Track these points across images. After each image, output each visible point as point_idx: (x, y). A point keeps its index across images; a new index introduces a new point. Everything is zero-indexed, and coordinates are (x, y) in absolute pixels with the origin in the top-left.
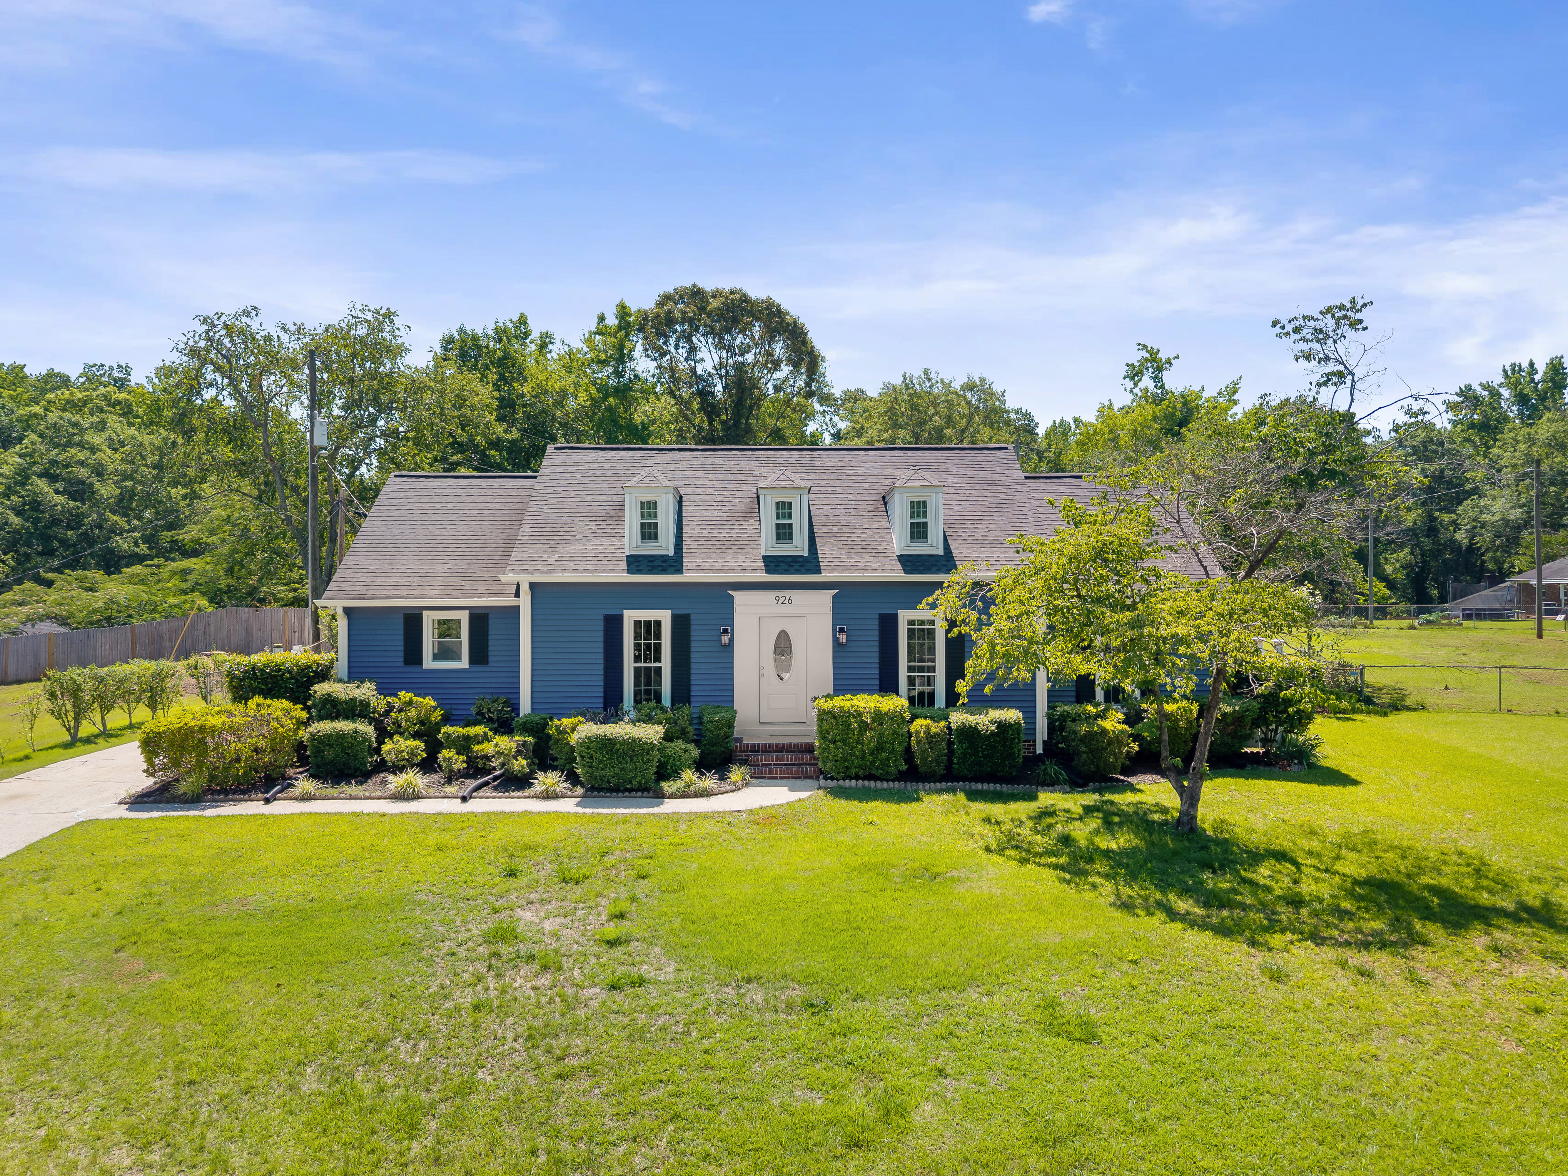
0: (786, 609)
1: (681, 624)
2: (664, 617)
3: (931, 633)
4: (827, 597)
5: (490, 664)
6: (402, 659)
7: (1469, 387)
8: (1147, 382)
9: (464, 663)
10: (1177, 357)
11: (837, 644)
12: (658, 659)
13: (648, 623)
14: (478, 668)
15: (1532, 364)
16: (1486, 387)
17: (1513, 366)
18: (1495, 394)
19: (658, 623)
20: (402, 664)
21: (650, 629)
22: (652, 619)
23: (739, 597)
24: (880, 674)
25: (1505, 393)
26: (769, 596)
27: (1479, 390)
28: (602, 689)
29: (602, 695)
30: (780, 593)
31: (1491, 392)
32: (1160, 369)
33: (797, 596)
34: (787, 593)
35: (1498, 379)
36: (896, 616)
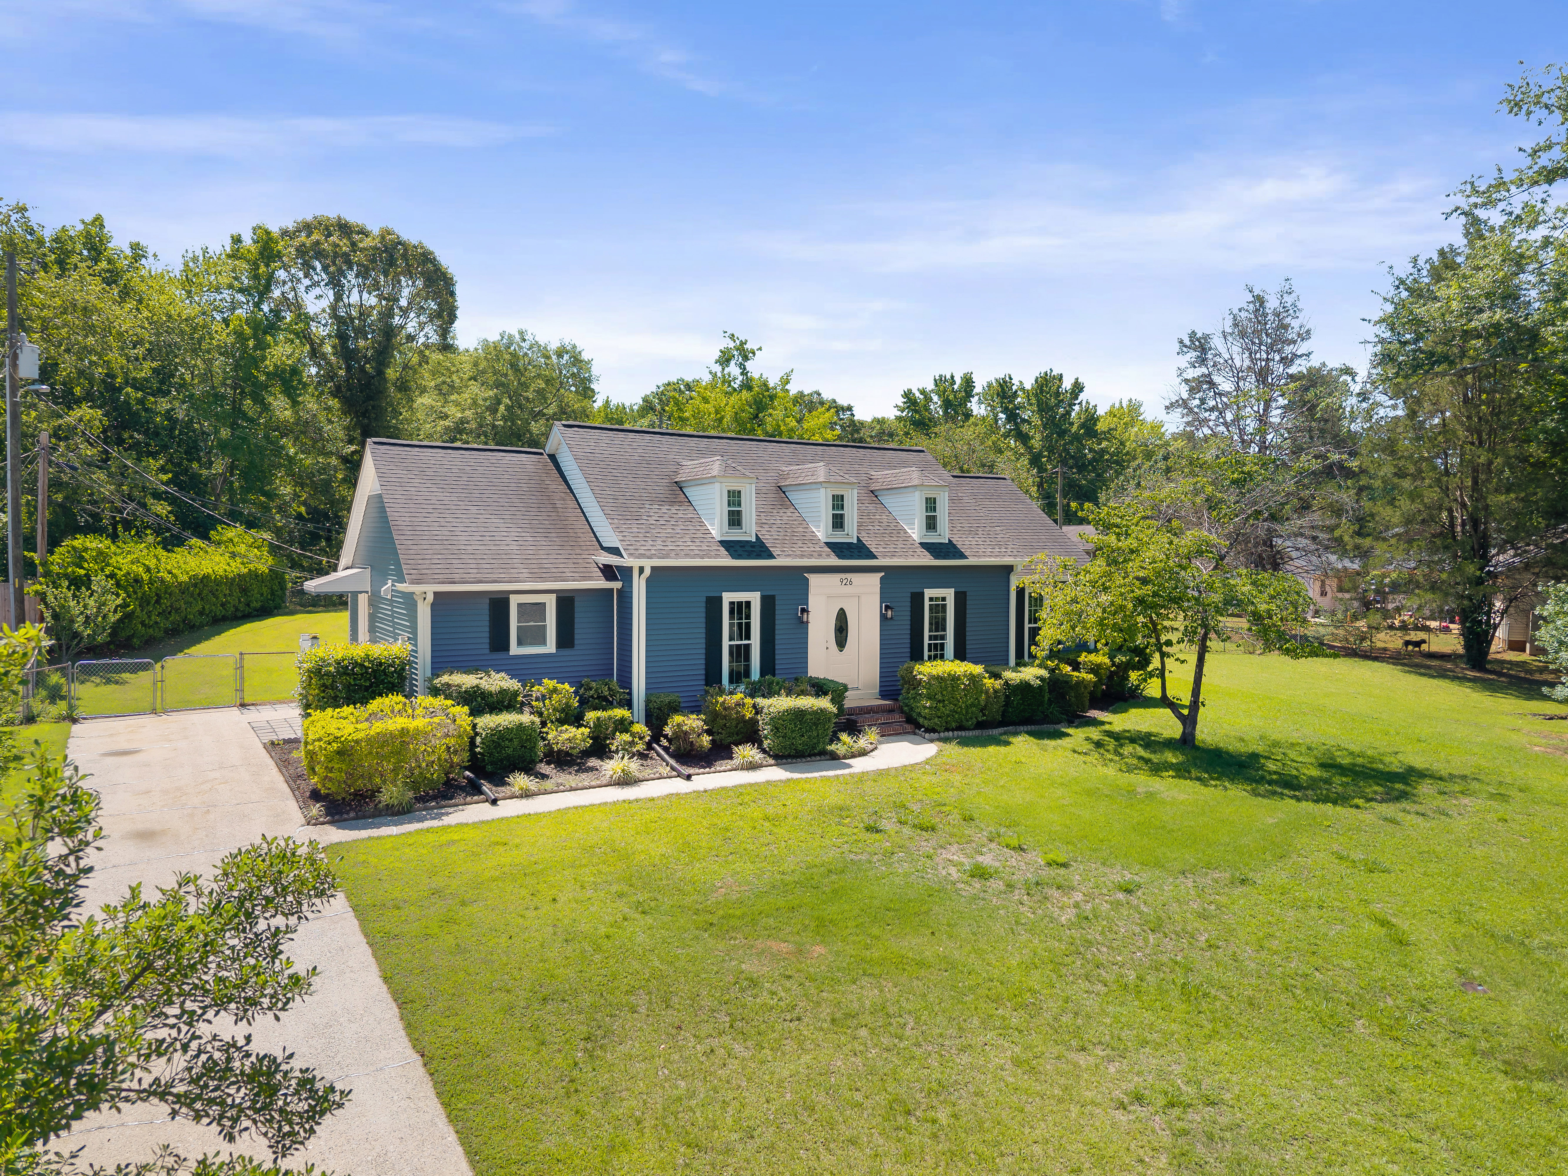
0: (848, 589)
1: (768, 604)
2: (755, 598)
3: (944, 607)
4: (875, 579)
5: (576, 647)
6: (487, 646)
7: (910, 391)
8: (733, 369)
9: (550, 647)
10: (760, 349)
11: (883, 617)
12: (748, 637)
13: (740, 604)
14: (566, 652)
15: (952, 377)
16: (923, 392)
17: (941, 376)
18: (928, 399)
19: (748, 604)
20: (487, 651)
21: (741, 610)
22: (744, 600)
23: (814, 579)
24: (911, 643)
25: (935, 398)
26: (836, 578)
27: (917, 394)
28: (703, 667)
29: (703, 672)
30: (843, 576)
31: (925, 397)
32: (746, 358)
33: (856, 578)
34: (849, 576)
35: (930, 386)
36: (923, 593)
